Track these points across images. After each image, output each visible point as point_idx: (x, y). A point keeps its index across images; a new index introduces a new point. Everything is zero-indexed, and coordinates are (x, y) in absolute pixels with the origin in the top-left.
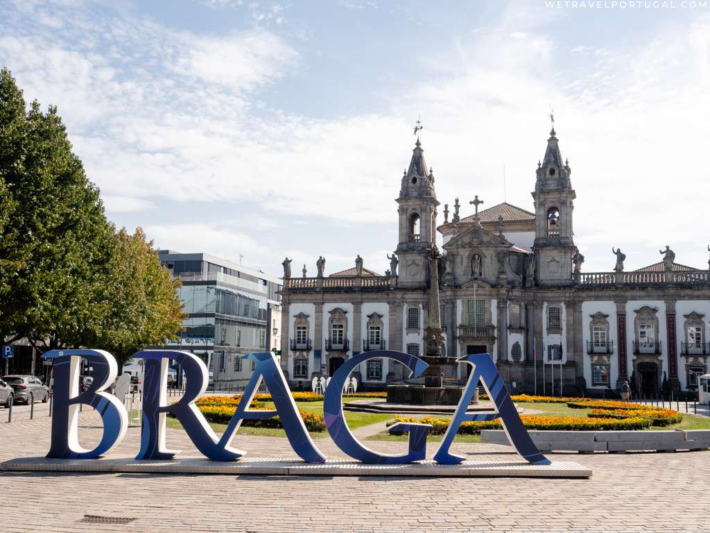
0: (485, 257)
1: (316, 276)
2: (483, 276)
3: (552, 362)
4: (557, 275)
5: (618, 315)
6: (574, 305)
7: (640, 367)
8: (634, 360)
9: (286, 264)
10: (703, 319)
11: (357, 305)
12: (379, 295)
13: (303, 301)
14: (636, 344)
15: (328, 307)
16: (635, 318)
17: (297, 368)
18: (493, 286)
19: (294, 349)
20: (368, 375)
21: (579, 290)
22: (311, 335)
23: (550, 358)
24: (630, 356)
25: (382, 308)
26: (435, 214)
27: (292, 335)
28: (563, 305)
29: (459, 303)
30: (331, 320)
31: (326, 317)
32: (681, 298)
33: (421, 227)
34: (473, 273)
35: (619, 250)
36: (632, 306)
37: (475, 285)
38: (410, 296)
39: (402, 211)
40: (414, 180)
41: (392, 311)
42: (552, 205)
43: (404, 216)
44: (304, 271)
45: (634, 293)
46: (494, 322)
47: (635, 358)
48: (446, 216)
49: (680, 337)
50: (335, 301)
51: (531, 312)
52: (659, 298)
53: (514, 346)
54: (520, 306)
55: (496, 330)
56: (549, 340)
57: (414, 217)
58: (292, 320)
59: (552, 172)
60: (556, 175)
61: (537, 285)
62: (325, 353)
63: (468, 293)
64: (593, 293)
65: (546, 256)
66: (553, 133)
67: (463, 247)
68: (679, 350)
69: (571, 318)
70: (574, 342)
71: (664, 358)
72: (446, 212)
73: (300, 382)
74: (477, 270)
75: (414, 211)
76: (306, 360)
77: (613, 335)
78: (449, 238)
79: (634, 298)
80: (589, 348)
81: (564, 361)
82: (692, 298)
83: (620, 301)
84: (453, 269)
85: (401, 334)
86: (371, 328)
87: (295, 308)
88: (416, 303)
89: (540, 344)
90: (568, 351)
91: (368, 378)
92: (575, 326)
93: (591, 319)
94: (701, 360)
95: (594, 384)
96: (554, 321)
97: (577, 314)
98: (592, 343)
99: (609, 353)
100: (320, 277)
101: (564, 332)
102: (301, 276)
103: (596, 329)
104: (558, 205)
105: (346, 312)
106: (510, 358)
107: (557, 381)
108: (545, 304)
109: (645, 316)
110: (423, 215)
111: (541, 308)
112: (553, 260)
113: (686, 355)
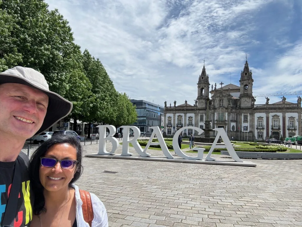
0: (224, 100)
1: (174, 106)
2: (223, 106)
3: (245, 131)
4: (246, 105)
5: (266, 117)
6: (252, 114)
7: (273, 133)
8: (271, 131)
9: (165, 103)
10: (295, 119)
11: (185, 114)
12: (192, 111)
13: (170, 113)
14: (272, 126)
15: (177, 115)
16: (272, 118)
17: (168, 131)
18: (226, 109)
19: (168, 126)
20: (188, 134)
21: (254, 110)
22: (172, 122)
23: (244, 130)
24: (270, 130)
25: (193, 115)
26: (209, 88)
27: (167, 122)
28: (248, 114)
29: (216, 114)
30: (178, 118)
31: (176, 117)
32: (288, 112)
33: (204, 92)
34: (220, 105)
35: (267, 98)
36: (271, 115)
37: (221, 108)
38: (201, 112)
39: (199, 87)
40: (203, 78)
41: (196, 116)
42: (245, 84)
43: (199, 88)
44: (170, 105)
45: (272, 111)
46: (227, 119)
47: (272, 130)
48: (212, 88)
49: (287, 124)
50: (179, 113)
51: (238, 116)
52: (280, 112)
53: (233, 126)
54: (235, 114)
55: (227, 122)
56: (244, 125)
57: (202, 89)
58: (167, 118)
59: (246, 74)
60: (247, 75)
61: (240, 108)
62: (176, 127)
63: (218, 111)
64: (259, 111)
65: (243, 100)
66: (247, 62)
67: (217, 97)
68: (286, 128)
69: (251, 118)
70: (252, 126)
71: (281, 131)
72: (212, 87)
73: (169, 135)
74: (221, 104)
75: (202, 87)
76: (171, 129)
77: (265, 123)
78: (213, 95)
79: (272, 112)
80: (257, 127)
81: (249, 130)
82: (291, 112)
83: (267, 113)
84: (214, 103)
85: (198, 122)
86: (190, 121)
87: (168, 115)
88: (203, 113)
89: (241, 126)
90: (250, 128)
91: (188, 135)
92: (252, 121)
93: (258, 119)
94: (294, 131)
95: (258, 138)
96: (246, 119)
97: (253, 117)
98: (258, 126)
99: (263, 129)
100: (175, 106)
101: (249, 122)
102: (170, 106)
103: (259, 122)
104: (248, 84)
105: (182, 116)
106: (231, 130)
107: (246, 137)
108: (243, 114)
109: (275, 117)
110: (205, 88)
111: (242, 115)
112: (246, 101)
113: (289, 129)
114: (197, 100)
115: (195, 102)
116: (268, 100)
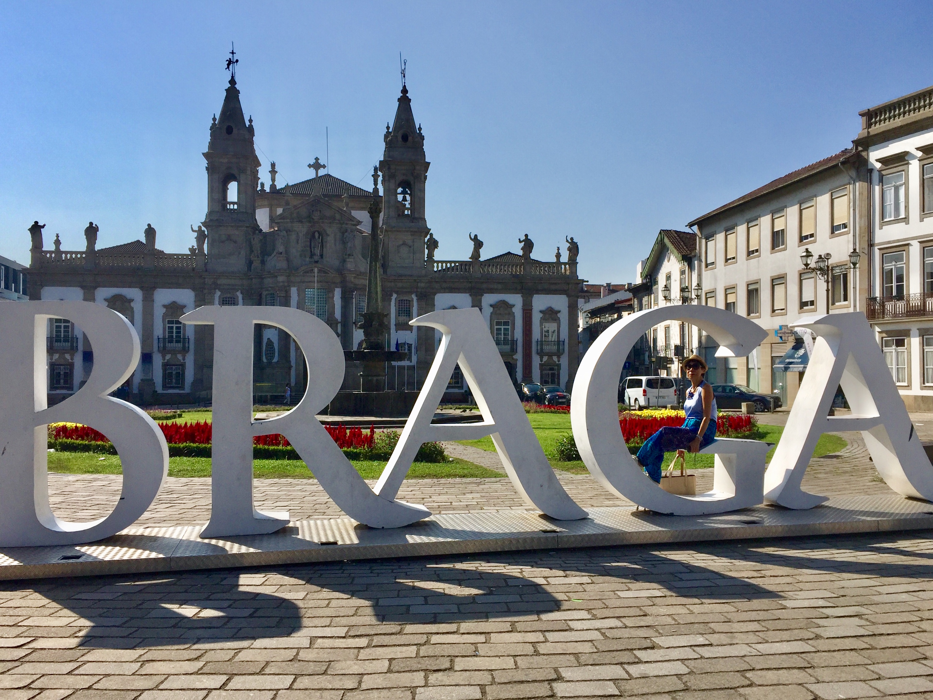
0: (328, 235)
1: (84, 249)
2: (325, 259)
4: (408, 261)
6: (426, 298)
9: (36, 230)
10: (559, 315)
11: (148, 291)
12: (180, 281)
13: (63, 285)
15: (104, 293)
16: (491, 313)
17: (56, 376)
18: (338, 271)
19: (52, 350)
20: (165, 383)
21: (433, 279)
22: (78, 331)
25: (185, 296)
28: (414, 297)
29: (294, 291)
32: (539, 292)
33: (237, 193)
34: (312, 255)
35: (476, 236)
36: (488, 300)
37: (316, 270)
38: (223, 281)
39: (211, 169)
40: (229, 130)
41: (200, 300)
42: (403, 178)
43: (216, 177)
45: (491, 286)
46: (338, 316)
49: (536, 335)
50: (114, 285)
52: (515, 292)
55: (339, 326)
56: (398, 337)
57: (231, 177)
59: (405, 138)
60: (409, 143)
61: (386, 273)
63: (307, 279)
64: (448, 285)
65: (396, 238)
66: (405, 91)
67: (300, 221)
68: (534, 348)
70: (427, 340)
71: (520, 357)
74: (318, 251)
75: (228, 170)
76: (70, 366)
79: (491, 291)
81: (415, 361)
82: (549, 292)
83: (475, 294)
86: (169, 322)
87: (51, 293)
88: (234, 289)
90: (418, 350)
91: (165, 387)
94: (555, 359)
96: (403, 316)
97: (430, 308)
100: (91, 251)
104: (410, 178)
105: (131, 300)
107: (411, 384)
108: (395, 296)
109: (501, 311)
110: (242, 177)
111: (390, 300)
112: (404, 244)
113: (541, 354)
114: (203, 228)
115: (196, 234)
116: (478, 244)
